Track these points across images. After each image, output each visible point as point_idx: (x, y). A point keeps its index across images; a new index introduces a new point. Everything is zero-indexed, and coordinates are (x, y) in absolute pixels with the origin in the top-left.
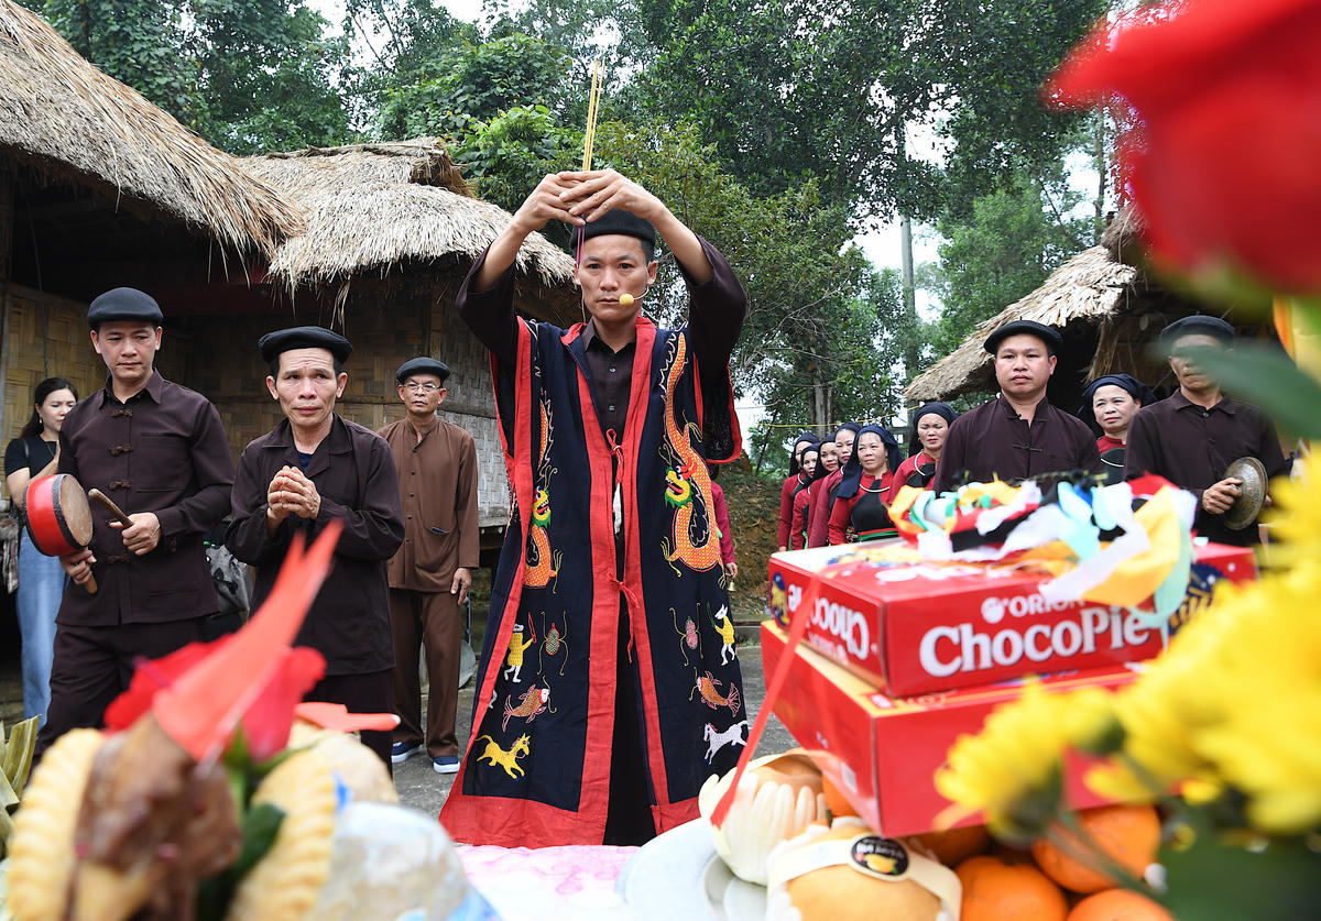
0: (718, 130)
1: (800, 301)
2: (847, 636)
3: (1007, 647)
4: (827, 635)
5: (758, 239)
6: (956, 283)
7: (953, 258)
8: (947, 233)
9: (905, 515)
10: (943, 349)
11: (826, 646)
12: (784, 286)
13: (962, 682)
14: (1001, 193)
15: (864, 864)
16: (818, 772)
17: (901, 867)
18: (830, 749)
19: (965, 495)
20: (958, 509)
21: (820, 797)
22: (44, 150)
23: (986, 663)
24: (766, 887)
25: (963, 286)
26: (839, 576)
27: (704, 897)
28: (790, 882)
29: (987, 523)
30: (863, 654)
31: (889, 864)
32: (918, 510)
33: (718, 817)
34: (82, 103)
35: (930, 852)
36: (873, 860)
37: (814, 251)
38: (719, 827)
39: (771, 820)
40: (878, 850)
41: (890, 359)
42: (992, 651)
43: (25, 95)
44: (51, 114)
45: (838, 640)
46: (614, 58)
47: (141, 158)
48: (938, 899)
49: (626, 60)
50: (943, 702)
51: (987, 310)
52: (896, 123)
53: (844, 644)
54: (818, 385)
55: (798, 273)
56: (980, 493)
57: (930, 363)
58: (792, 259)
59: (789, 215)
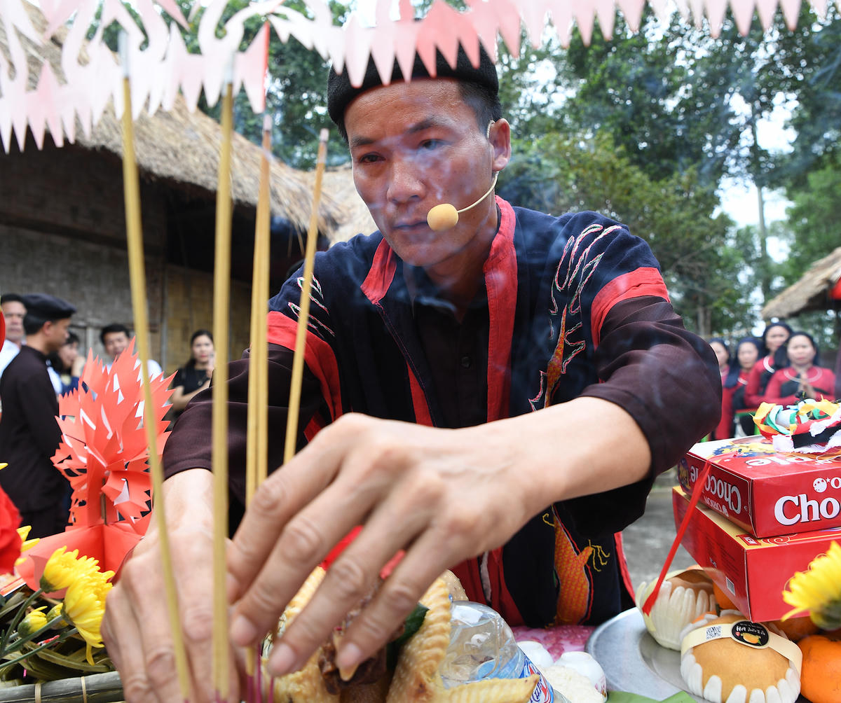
0: (625, 133)
1: (687, 251)
2: (728, 500)
3: (829, 508)
4: (716, 498)
5: (655, 210)
6: (798, 232)
7: (795, 215)
8: (790, 197)
9: (763, 421)
10: (790, 280)
11: (715, 505)
12: (675, 241)
13: (801, 529)
14: (829, 168)
15: (741, 638)
16: (710, 581)
17: (764, 640)
18: (718, 568)
19: (803, 408)
20: (798, 417)
21: (712, 597)
22: (187, 179)
23: (816, 517)
24: (680, 652)
25: (803, 235)
26: (722, 462)
27: (640, 657)
28: (695, 647)
29: (816, 429)
30: (738, 511)
31: (756, 639)
32: (772, 417)
33: (647, 608)
34: (208, 146)
35: (782, 632)
36: (746, 637)
37: (695, 217)
38: (648, 615)
39: (681, 610)
40: (749, 630)
41: (750, 290)
42: (820, 510)
43: (173, 143)
44: (190, 156)
45: (722, 502)
46: (551, 88)
47: (246, 179)
48: (788, 660)
49: (559, 88)
50: (789, 541)
51: (821, 251)
52: (751, 123)
53: (726, 504)
54: (700, 310)
55: (684, 233)
56: (812, 407)
57: (780, 290)
58: (679, 222)
59: (677, 192)
